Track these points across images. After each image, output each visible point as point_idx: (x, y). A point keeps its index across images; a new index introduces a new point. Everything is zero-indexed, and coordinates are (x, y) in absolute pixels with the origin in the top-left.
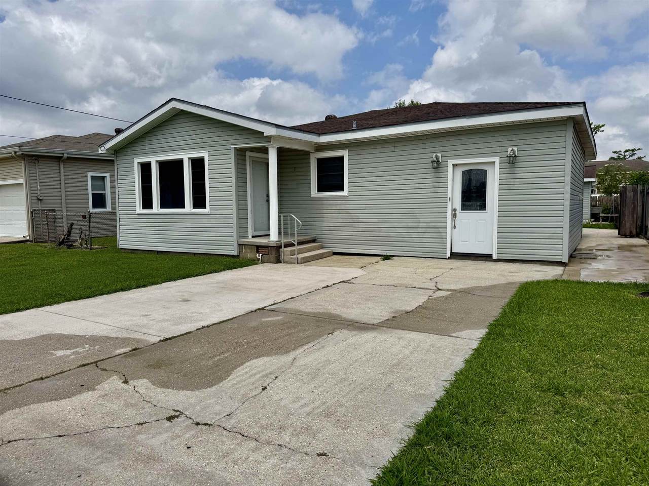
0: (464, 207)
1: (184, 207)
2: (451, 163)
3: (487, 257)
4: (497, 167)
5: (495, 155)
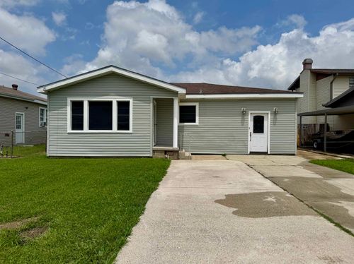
0: (254, 132)
1: (111, 129)
2: (250, 112)
3: (266, 153)
4: (269, 115)
5: (267, 110)
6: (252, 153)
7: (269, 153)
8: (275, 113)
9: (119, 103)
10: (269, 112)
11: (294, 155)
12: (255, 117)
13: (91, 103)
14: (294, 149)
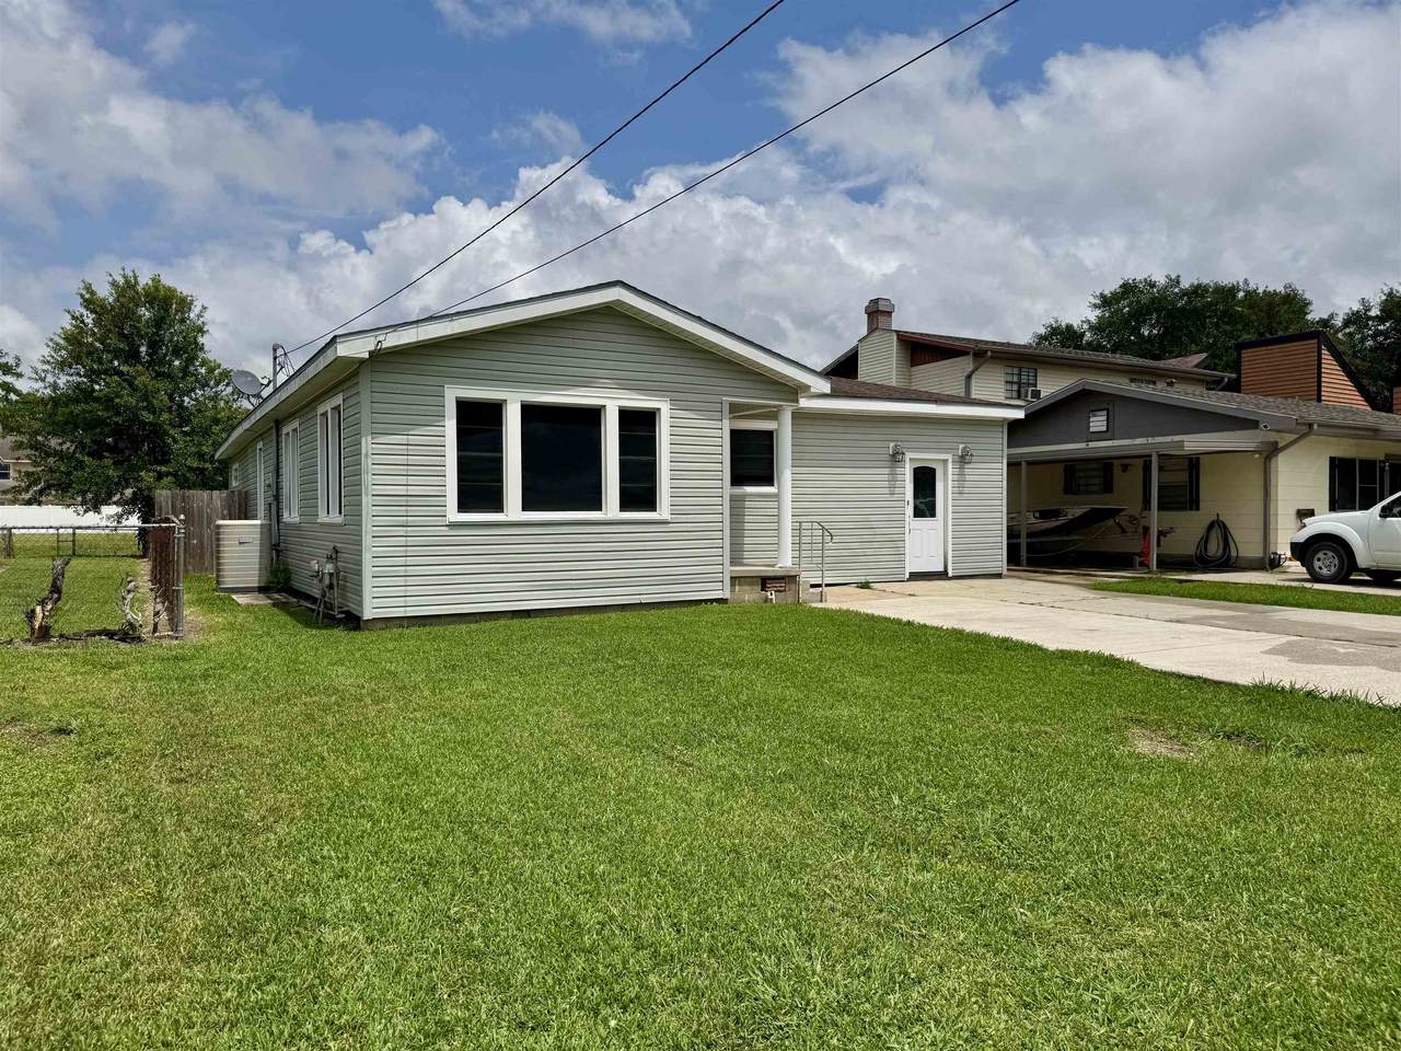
0: (916, 514)
1: (599, 508)
2: (908, 456)
3: (942, 575)
4: (950, 465)
5: (945, 450)
6: (915, 576)
7: (950, 575)
8: (963, 460)
9: (626, 415)
10: (949, 457)
11: (999, 576)
12: (915, 469)
13: (529, 411)
14: (999, 560)
